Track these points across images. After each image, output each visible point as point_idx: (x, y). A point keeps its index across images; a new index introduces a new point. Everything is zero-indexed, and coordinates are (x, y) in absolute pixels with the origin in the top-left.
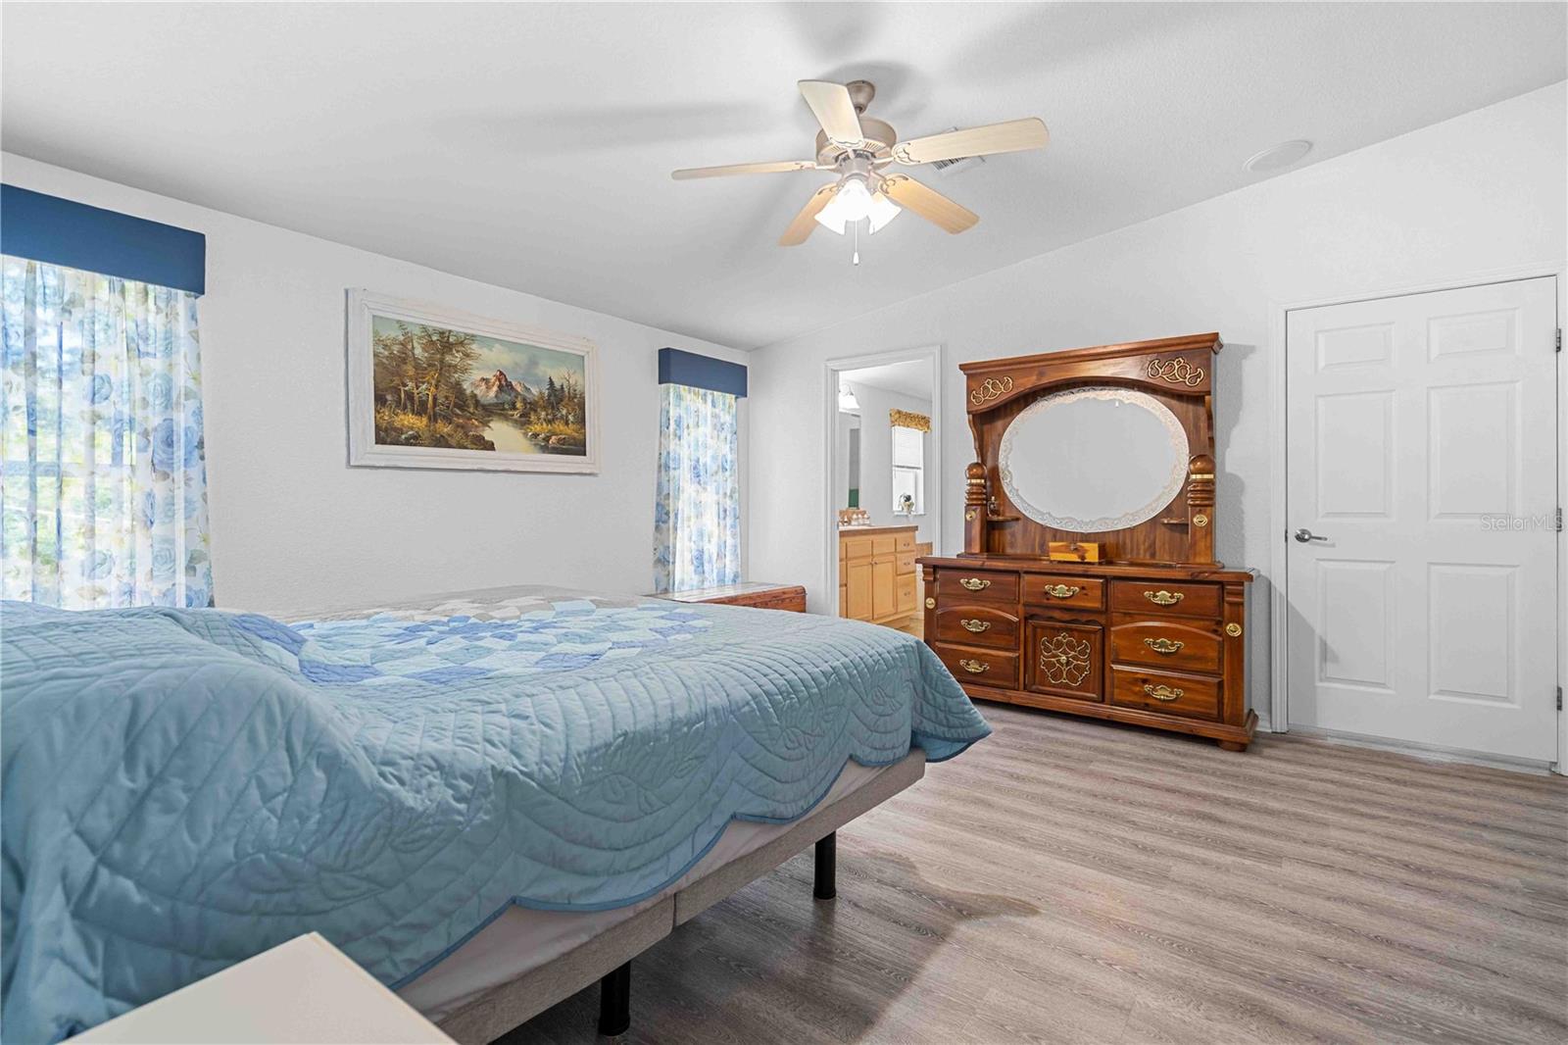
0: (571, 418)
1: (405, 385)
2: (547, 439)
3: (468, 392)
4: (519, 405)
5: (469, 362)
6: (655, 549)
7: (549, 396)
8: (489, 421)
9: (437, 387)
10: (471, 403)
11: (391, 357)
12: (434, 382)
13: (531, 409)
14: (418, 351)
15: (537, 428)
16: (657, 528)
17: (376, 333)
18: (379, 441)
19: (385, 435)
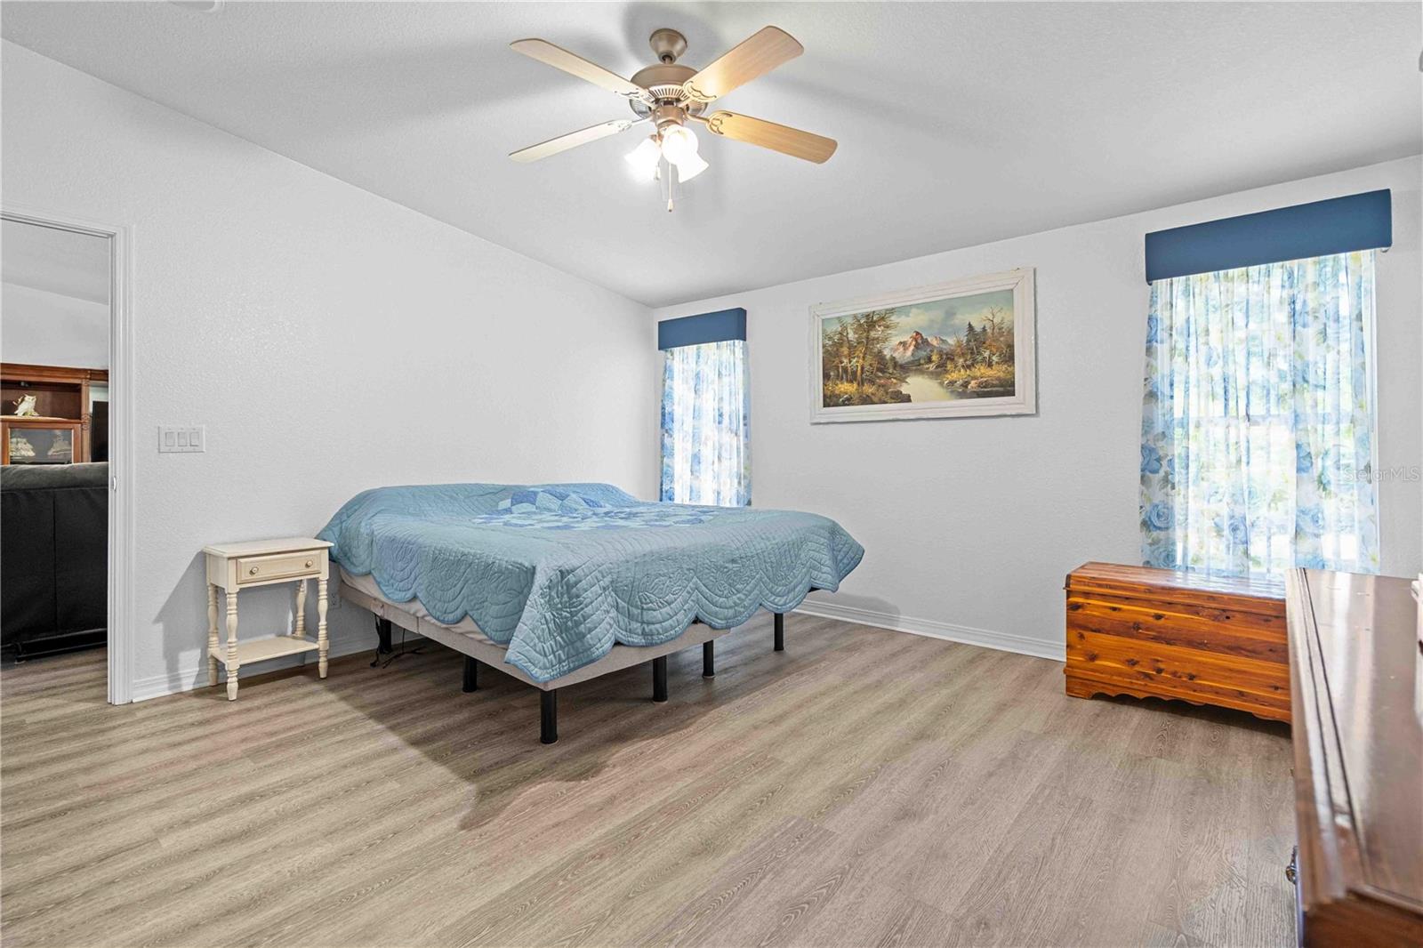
0: (995, 358)
1: (842, 362)
2: (965, 384)
3: (888, 357)
4: (934, 358)
5: (890, 332)
6: (1141, 507)
7: (969, 341)
8: (906, 378)
9: (864, 358)
10: (890, 365)
11: (835, 344)
12: (861, 355)
13: (948, 358)
14: (852, 336)
15: (954, 376)
16: (1143, 480)
17: (824, 331)
18: (826, 405)
19: (830, 400)
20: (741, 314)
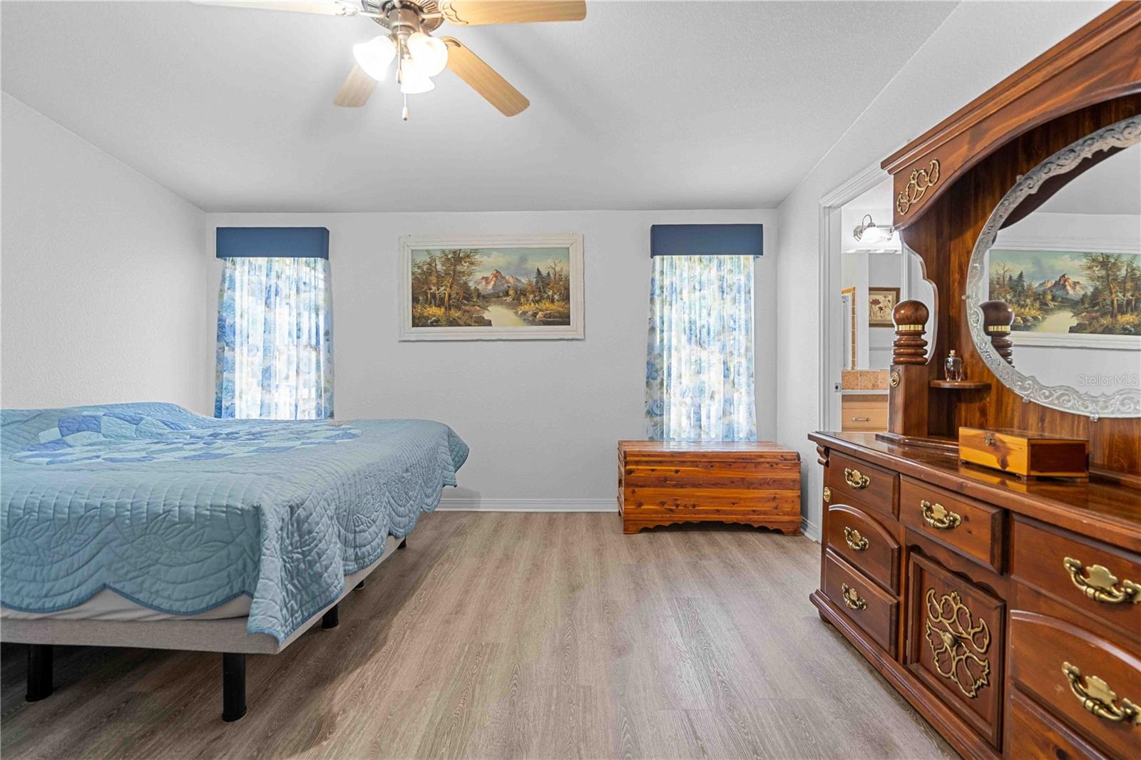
0: (556, 297)
1: (430, 289)
2: (535, 315)
3: (473, 288)
4: (511, 292)
5: (474, 268)
6: (646, 402)
7: (537, 282)
8: (487, 306)
9: (451, 287)
10: (474, 295)
11: (423, 273)
12: (449, 285)
13: (521, 294)
14: (439, 267)
15: (526, 308)
16: (649, 384)
17: (413, 260)
18: (414, 325)
19: (418, 321)
20: (322, 234)
